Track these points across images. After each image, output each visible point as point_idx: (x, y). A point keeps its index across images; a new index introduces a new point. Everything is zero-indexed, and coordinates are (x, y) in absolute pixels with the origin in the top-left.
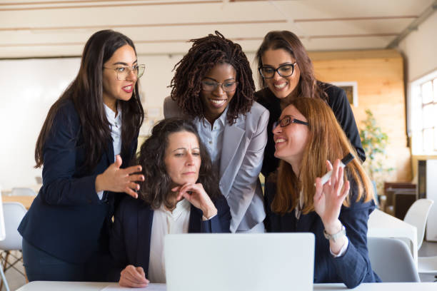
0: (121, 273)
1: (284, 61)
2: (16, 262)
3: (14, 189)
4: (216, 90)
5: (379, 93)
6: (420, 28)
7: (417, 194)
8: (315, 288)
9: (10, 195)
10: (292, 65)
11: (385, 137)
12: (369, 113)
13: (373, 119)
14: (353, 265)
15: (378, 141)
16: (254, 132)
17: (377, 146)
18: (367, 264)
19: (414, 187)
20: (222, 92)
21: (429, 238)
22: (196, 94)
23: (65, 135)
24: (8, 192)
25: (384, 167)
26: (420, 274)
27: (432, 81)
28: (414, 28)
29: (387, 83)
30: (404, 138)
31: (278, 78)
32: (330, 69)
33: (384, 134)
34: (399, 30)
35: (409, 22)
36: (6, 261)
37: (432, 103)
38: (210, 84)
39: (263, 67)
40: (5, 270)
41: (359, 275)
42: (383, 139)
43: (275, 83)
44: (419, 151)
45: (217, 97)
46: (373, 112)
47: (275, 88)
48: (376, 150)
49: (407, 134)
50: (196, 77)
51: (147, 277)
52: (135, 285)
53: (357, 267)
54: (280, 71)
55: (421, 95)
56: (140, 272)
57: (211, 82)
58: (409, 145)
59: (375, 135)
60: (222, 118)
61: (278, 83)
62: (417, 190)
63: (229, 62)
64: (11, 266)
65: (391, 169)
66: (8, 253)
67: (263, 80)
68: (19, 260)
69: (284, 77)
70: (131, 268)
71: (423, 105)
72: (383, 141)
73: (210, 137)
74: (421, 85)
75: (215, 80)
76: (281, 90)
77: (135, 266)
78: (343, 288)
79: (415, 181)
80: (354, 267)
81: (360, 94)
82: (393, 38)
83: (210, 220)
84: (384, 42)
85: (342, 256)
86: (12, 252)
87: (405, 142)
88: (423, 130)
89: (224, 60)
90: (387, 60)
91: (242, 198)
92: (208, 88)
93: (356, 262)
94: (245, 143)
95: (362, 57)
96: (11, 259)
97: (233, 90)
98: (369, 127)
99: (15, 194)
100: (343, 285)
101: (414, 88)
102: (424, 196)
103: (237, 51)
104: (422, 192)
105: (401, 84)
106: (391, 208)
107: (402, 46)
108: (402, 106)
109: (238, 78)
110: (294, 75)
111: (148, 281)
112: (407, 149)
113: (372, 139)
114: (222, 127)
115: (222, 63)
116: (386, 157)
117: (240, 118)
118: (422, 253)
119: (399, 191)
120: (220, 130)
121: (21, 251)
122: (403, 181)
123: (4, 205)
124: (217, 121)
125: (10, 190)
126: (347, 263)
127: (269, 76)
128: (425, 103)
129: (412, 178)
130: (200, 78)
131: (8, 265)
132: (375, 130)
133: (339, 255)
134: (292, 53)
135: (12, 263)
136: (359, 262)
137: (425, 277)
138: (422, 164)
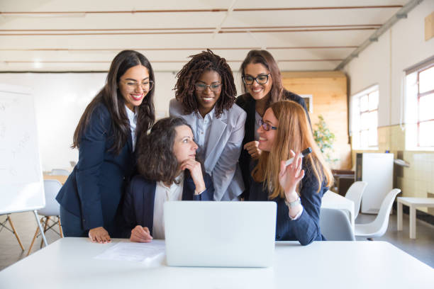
0: (132, 231)
1: (261, 72)
2: (53, 225)
3: (53, 170)
4: (206, 90)
5: (329, 103)
6: (360, 55)
7: (355, 178)
8: (276, 245)
9: (50, 174)
10: (267, 76)
11: (332, 136)
12: (321, 118)
13: (324, 123)
14: (306, 227)
15: (327, 139)
16: (233, 126)
17: (326, 142)
18: (317, 229)
19: (353, 173)
20: (210, 92)
21: (363, 211)
22: (191, 93)
23: (98, 130)
24: (49, 173)
25: (331, 159)
26: (356, 236)
27: (368, 95)
28: (355, 55)
29: (335, 96)
30: (347, 137)
31: (256, 85)
32: (293, 84)
33: (332, 134)
34: (345, 57)
35: (352, 50)
36: (46, 224)
37: (367, 111)
38: (201, 86)
39: (245, 76)
40: (45, 231)
41: (310, 236)
42: (331, 137)
43: (253, 88)
44: (357, 147)
45: (206, 95)
46: (324, 117)
47: (253, 92)
48: (325, 145)
49: (349, 134)
50: (191, 81)
51: (151, 235)
52: (142, 240)
53: (309, 229)
54: (258, 80)
55: (359, 106)
56: (146, 231)
57: (202, 84)
58: (350, 142)
59: (324, 134)
60: (211, 114)
61: (256, 88)
62: (355, 175)
63: (215, 70)
64: (50, 228)
65: (337, 160)
66: (48, 218)
67: (245, 86)
68: (56, 223)
69: (260, 84)
70: (139, 228)
71: (361, 113)
72: (331, 139)
73: (202, 129)
74: (360, 98)
75: (204, 83)
76: (257, 93)
77: (143, 226)
78: (298, 245)
79: (354, 169)
80: (307, 229)
81: (314, 104)
82: (340, 62)
83: (200, 195)
84: (333, 66)
85: (297, 220)
86: (52, 218)
87: (347, 140)
88: (360, 132)
89: (211, 68)
90: (335, 79)
91: (225, 176)
92: (200, 89)
93: (308, 226)
94: (225, 135)
95: (317, 77)
96: (50, 223)
97: (218, 91)
98: (320, 128)
99: (54, 174)
100: (298, 242)
101: (355, 100)
102: (361, 179)
103: (222, 62)
104: (359, 177)
105: (345, 97)
106: (336, 189)
107: (346, 69)
108: (346, 113)
109: (223, 82)
110: (268, 84)
111: (151, 238)
112: (349, 145)
113: (322, 137)
114: (211, 121)
115: (209, 70)
116: (333, 151)
117: (224, 114)
118: (358, 221)
119: (342, 176)
120: (209, 123)
121: (57, 216)
122: (345, 169)
123: (44, 181)
124: (207, 116)
125: (50, 170)
126: (301, 226)
127: (250, 83)
128: (362, 111)
129: (352, 167)
130: (194, 81)
131: (47, 228)
132: (325, 130)
133: (295, 219)
134: (267, 67)
135: (50, 225)
136: (310, 225)
137: (359, 238)
138: (360, 156)
